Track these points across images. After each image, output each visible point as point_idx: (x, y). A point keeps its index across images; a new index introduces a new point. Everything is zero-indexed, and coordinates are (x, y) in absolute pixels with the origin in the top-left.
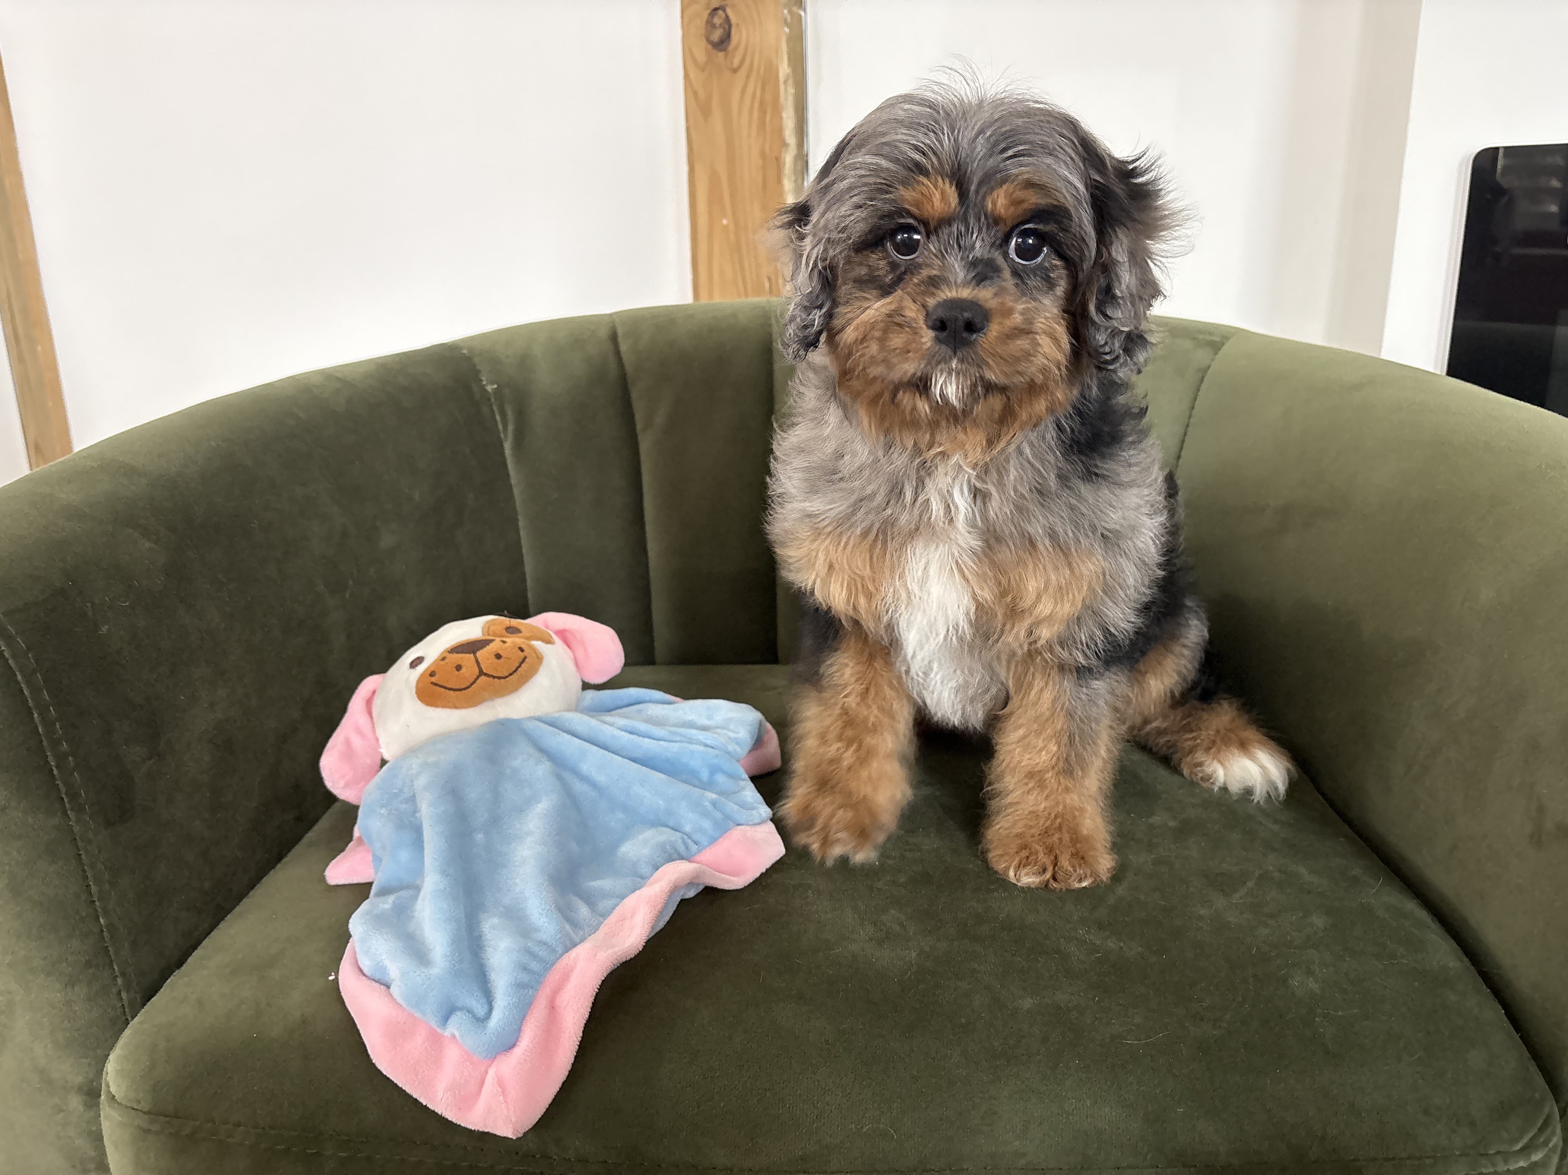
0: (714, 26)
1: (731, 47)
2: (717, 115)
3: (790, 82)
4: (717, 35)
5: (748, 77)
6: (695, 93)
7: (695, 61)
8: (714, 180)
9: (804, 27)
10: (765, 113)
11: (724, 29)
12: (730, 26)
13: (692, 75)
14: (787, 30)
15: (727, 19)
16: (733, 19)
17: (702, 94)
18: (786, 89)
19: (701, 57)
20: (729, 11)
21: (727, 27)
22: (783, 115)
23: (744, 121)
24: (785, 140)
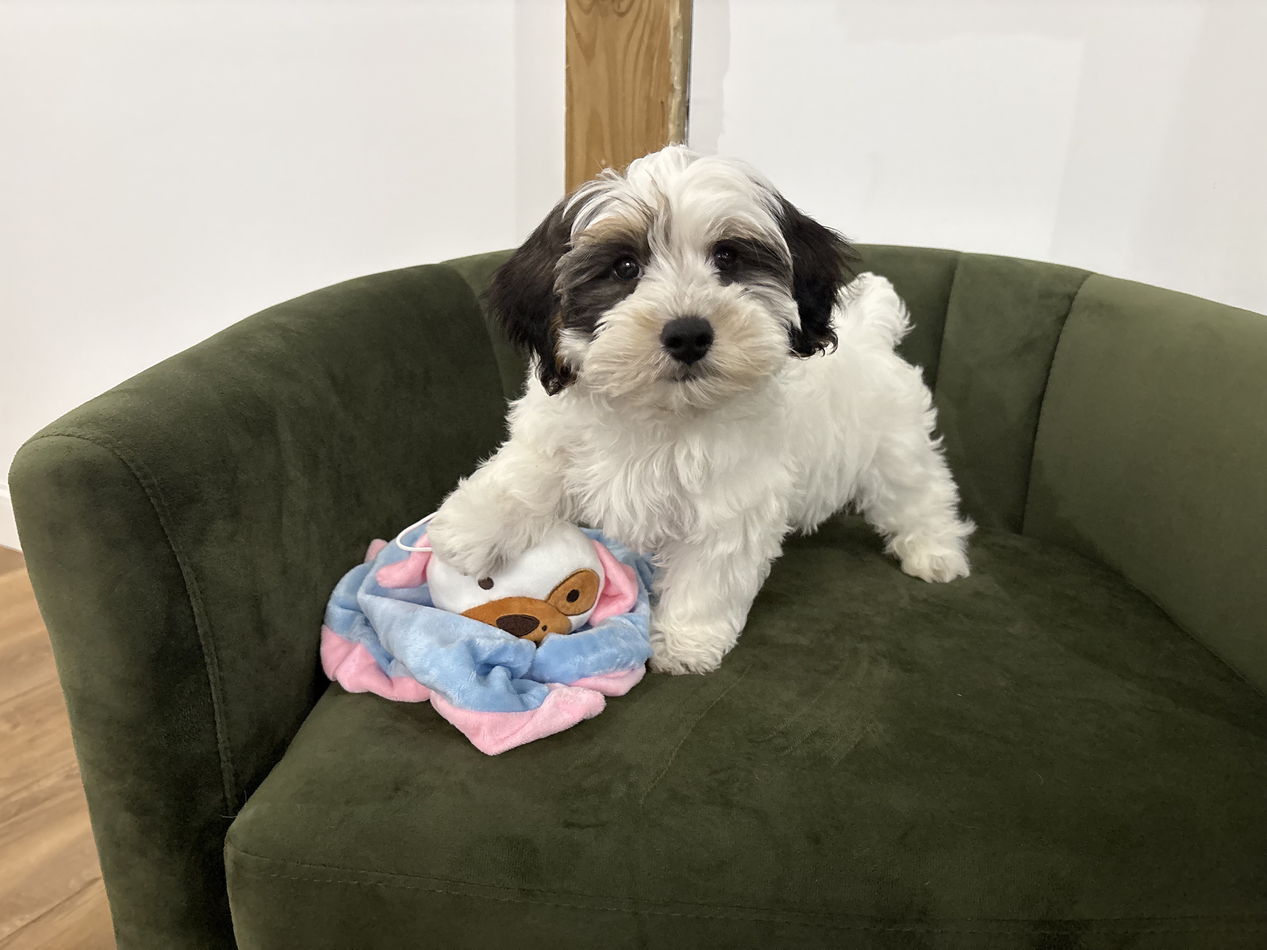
2: (600, 60)
3: (680, 29)
5: (636, 21)
6: (578, 35)
7: (579, 3)
8: (594, 122)
10: (653, 58)
13: (576, 17)
17: (584, 36)
18: (675, 34)
22: (671, 60)
23: (630, 66)
24: (673, 85)
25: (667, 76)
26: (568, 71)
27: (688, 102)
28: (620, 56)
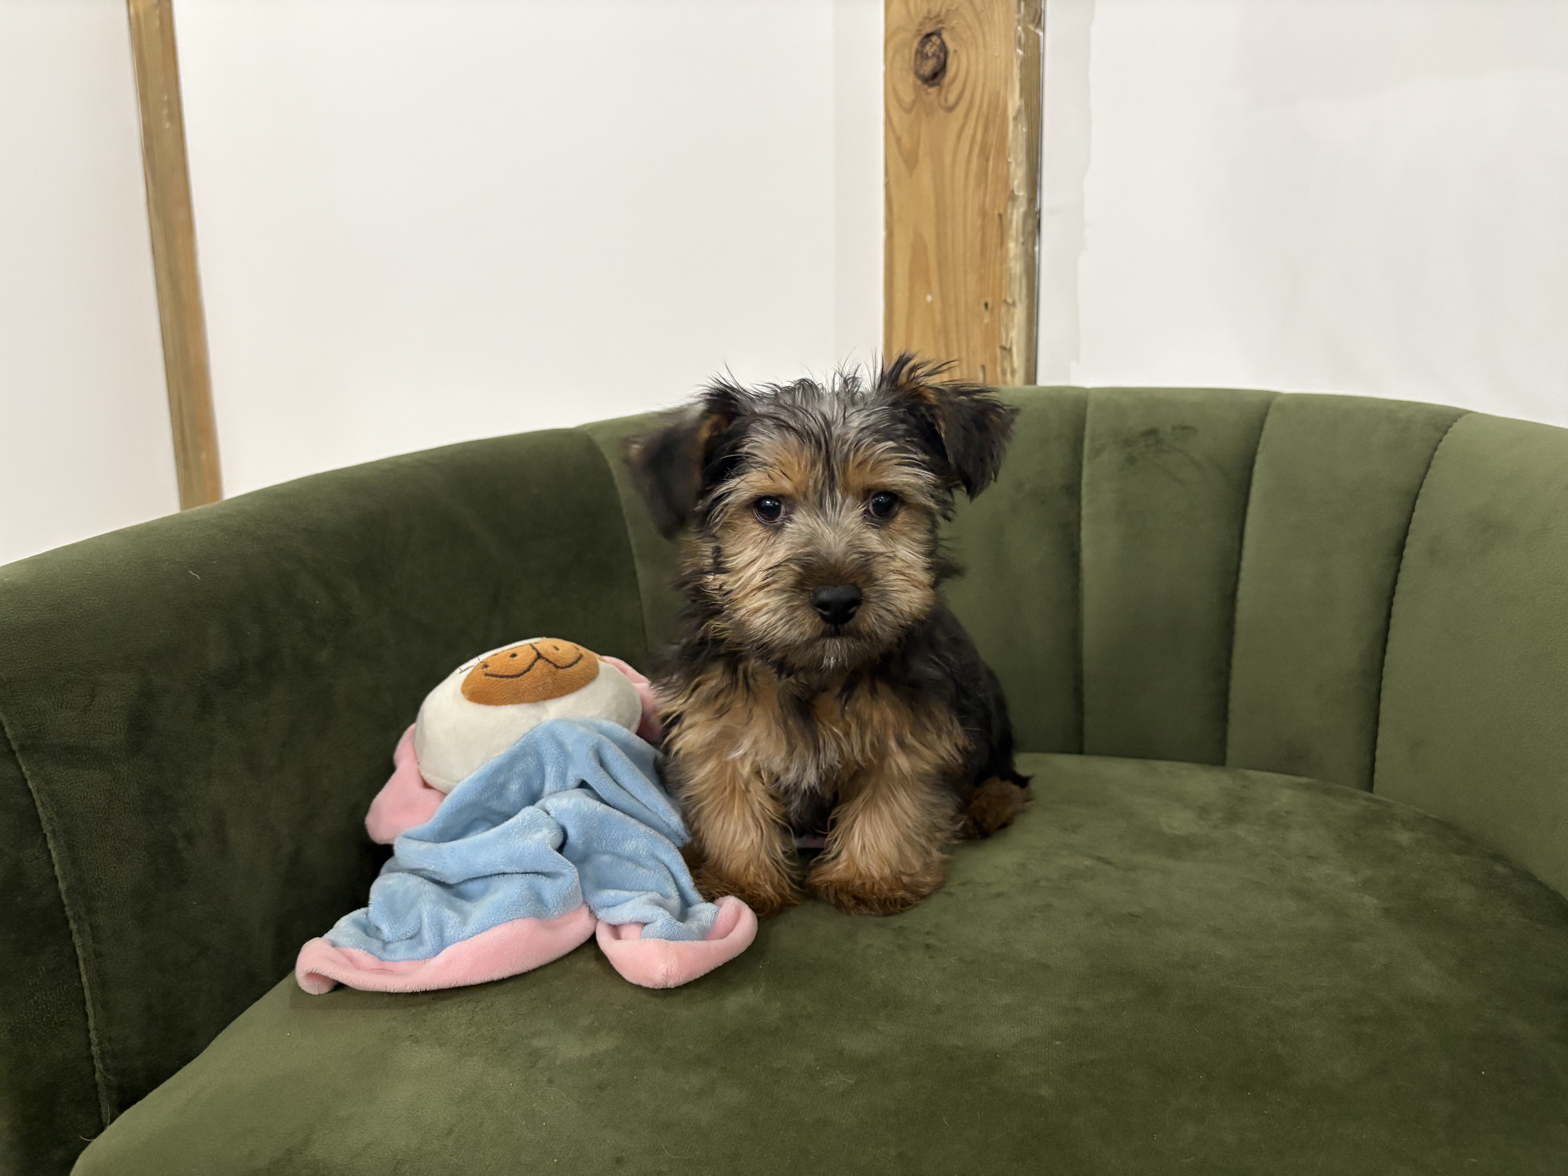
0: (926, 57)
1: (947, 80)
2: (925, 168)
3: (1023, 117)
4: (929, 67)
5: (967, 115)
6: (898, 140)
7: (899, 101)
8: (918, 249)
9: (1042, 51)
10: (987, 160)
11: (938, 57)
12: (946, 53)
13: (895, 119)
14: (1020, 52)
15: (943, 48)
16: (951, 45)
17: (906, 140)
18: (1016, 126)
19: (908, 97)
20: (946, 36)
21: (942, 55)
22: (1010, 160)
23: (960, 172)
24: (1013, 192)
25: (1006, 180)
26: (887, 185)
27: (1039, 212)
28: (948, 159)
